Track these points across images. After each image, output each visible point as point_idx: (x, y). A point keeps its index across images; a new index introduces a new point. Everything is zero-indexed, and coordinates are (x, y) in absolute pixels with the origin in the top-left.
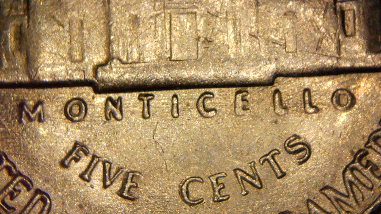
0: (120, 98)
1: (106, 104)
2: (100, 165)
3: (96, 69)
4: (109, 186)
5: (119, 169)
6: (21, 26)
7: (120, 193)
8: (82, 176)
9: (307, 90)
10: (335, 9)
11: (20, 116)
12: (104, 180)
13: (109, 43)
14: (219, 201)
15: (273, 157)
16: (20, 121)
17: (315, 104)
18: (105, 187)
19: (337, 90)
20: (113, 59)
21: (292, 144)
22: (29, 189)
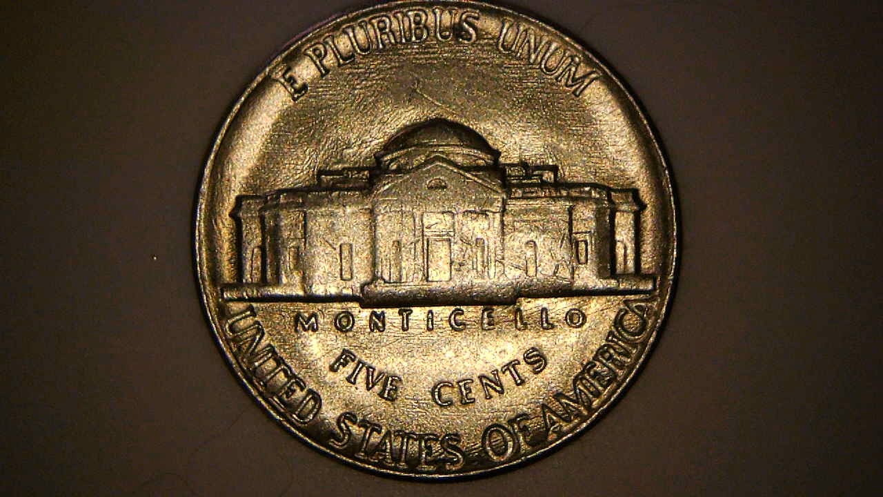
0: (383, 313)
1: (371, 317)
2: (364, 369)
3: (362, 287)
4: (371, 388)
5: (380, 373)
6: (298, 248)
7: (381, 395)
8: (348, 379)
9: (544, 310)
10: (570, 240)
11: (296, 326)
12: (368, 384)
13: (374, 265)
14: (466, 404)
15: (513, 367)
16: (296, 331)
17: (551, 322)
18: (368, 389)
19: (571, 310)
20: (378, 278)
21: (530, 355)
22: (302, 389)
